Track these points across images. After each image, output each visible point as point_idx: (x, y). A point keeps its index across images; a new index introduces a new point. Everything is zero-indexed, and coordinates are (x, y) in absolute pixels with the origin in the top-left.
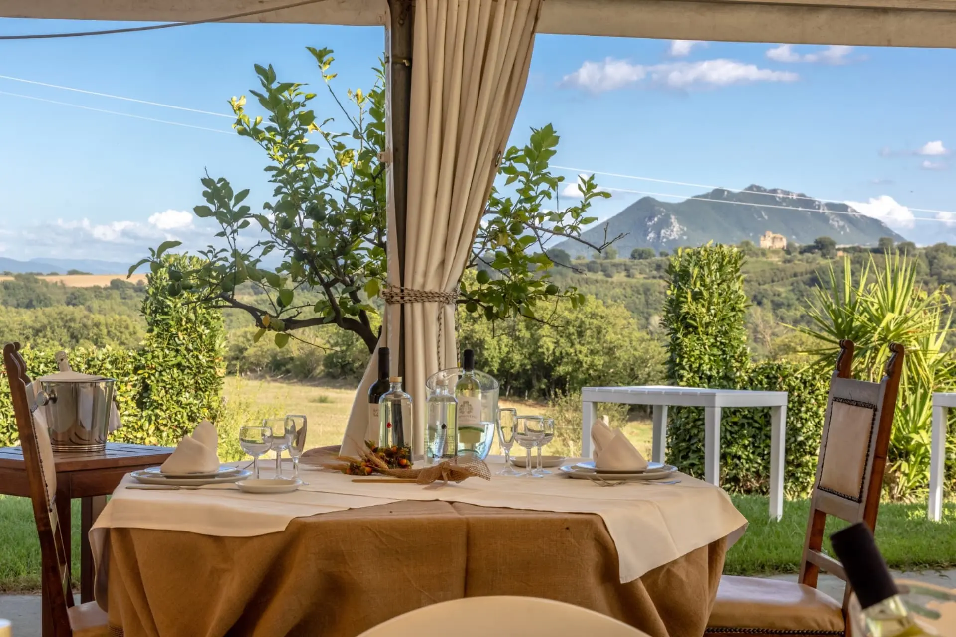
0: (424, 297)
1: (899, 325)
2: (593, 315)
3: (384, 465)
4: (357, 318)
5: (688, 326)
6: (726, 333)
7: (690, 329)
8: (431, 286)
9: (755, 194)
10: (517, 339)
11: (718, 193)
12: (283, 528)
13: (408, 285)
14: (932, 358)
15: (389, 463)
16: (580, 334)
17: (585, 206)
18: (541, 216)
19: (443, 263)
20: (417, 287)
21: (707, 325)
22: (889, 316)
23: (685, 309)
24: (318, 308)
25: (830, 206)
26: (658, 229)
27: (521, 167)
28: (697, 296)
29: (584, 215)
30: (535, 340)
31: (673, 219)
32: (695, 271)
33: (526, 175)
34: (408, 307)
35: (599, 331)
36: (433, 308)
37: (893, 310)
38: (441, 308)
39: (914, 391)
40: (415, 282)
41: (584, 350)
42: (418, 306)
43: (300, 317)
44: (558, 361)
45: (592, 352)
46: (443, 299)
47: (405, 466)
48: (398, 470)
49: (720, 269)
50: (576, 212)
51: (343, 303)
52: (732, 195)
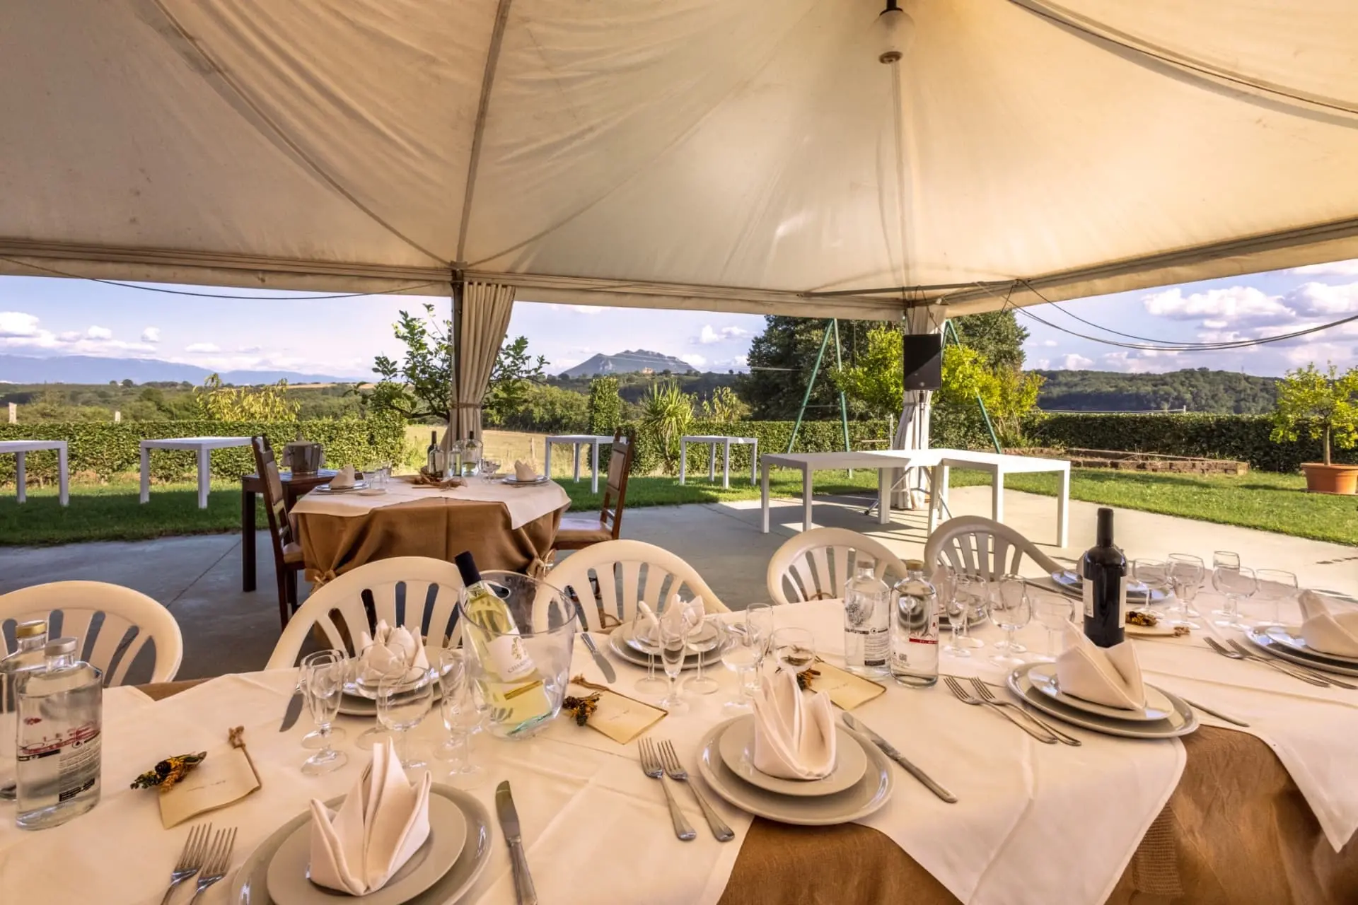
0: (467, 406)
1: (674, 409)
2: (576, 400)
3: (428, 480)
4: (445, 413)
5: (596, 409)
6: (611, 412)
7: (597, 410)
8: (470, 401)
9: (640, 352)
10: (546, 409)
11: (627, 352)
12: (367, 513)
13: (461, 401)
14: (687, 420)
15: (431, 479)
16: (571, 407)
17: (540, 367)
18: (522, 372)
19: (475, 392)
20: (464, 402)
21: (604, 409)
22: (670, 406)
23: (595, 402)
24: (428, 409)
25: (669, 357)
26: (603, 366)
27: (512, 353)
28: (600, 398)
29: (539, 371)
30: (554, 409)
31: (610, 362)
32: (599, 388)
33: (513, 356)
34: (460, 410)
35: (579, 405)
36: (471, 410)
37: (671, 403)
38: (474, 409)
39: (680, 434)
40: (463, 400)
41: (573, 413)
42: (465, 410)
43: (420, 413)
44: (562, 418)
45: (576, 414)
46: (475, 406)
47: (438, 481)
48: (434, 482)
49: (609, 387)
50: (536, 370)
51: (439, 406)
52: (632, 353)
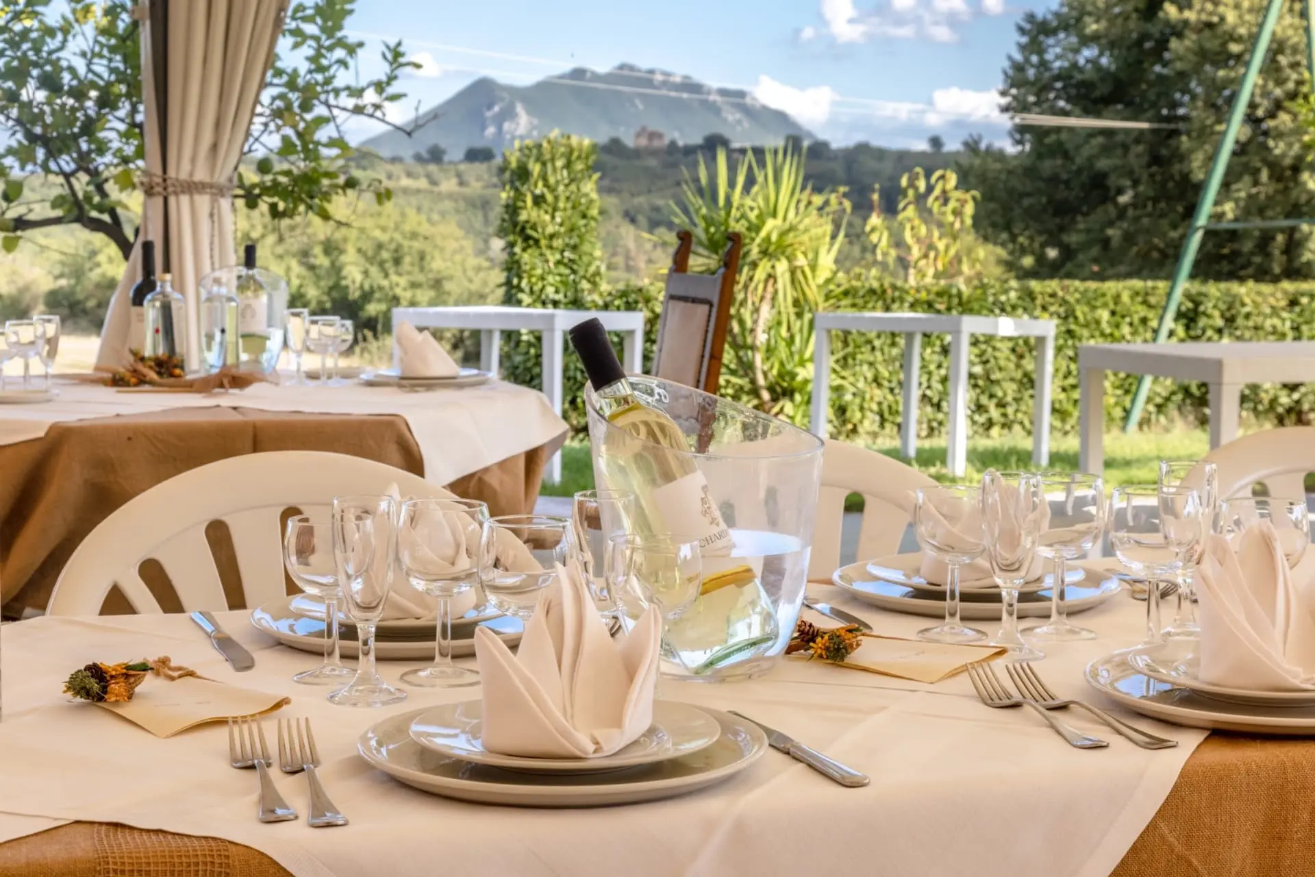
0: (192, 188)
1: (783, 234)
2: (414, 236)
3: (153, 375)
4: (106, 217)
5: (527, 238)
6: (574, 248)
7: (530, 241)
8: (201, 175)
9: (626, 75)
10: (312, 268)
11: (578, 73)
12: (41, 434)
13: (172, 173)
14: (823, 274)
15: (160, 374)
16: (397, 261)
17: (391, 79)
18: (337, 92)
19: (215, 147)
20: (183, 175)
21: (552, 237)
22: (770, 224)
23: (523, 216)
24: (55, 204)
25: (723, 92)
26: (499, 120)
27: (311, 29)
28: (539, 201)
29: (391, 90)
30: (336, 269)
31: (520, 109)
32: (535, 169)
33: (317, 39)
34: (172, 201)
35: (422, 257)
36: (203, 201)
37: (774, 215)
38: (214, 202)
40: (181, 169)
41: (403, 281)
42: (185, 200)
43: (32, 217)
44: (367, 296)
45: (414, 285)
46: (218, 191)
47: (179, 376)
48: (172, 380)
49: (568, 165)
50: (379, 87)
51: (88, 198)
52: (596, 77)
